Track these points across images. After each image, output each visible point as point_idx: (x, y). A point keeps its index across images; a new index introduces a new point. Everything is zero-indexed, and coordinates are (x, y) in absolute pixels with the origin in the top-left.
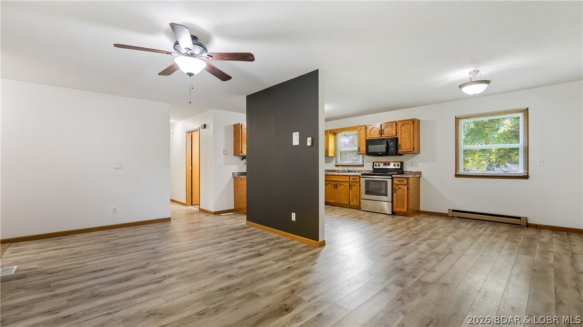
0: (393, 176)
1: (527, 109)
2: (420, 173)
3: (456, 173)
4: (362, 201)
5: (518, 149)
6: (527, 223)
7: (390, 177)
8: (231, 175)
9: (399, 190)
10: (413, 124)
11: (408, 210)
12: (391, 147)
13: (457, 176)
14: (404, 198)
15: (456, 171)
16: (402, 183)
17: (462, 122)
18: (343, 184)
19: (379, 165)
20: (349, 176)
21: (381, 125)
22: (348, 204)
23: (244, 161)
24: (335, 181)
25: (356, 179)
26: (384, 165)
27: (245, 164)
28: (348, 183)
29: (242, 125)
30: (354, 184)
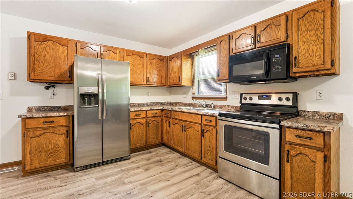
0: (283, 123)
4: (220, 161)
7: (277, 126)
8: (22, 112)
9: (300, 157)
10: (332, 6)
12: (277, 63)
16: (307, 142)
18: (193, 126)
19: (251, 99)
20: (202, 115)
21: (255, 27)
22: (200, 158)
23: (51, 90)
24: (184, 121)
25: (211, 121)
26: (259, 99)
27: (54, 94)
28: (200, 126)
29: (30, 35)
30: (208, 128)
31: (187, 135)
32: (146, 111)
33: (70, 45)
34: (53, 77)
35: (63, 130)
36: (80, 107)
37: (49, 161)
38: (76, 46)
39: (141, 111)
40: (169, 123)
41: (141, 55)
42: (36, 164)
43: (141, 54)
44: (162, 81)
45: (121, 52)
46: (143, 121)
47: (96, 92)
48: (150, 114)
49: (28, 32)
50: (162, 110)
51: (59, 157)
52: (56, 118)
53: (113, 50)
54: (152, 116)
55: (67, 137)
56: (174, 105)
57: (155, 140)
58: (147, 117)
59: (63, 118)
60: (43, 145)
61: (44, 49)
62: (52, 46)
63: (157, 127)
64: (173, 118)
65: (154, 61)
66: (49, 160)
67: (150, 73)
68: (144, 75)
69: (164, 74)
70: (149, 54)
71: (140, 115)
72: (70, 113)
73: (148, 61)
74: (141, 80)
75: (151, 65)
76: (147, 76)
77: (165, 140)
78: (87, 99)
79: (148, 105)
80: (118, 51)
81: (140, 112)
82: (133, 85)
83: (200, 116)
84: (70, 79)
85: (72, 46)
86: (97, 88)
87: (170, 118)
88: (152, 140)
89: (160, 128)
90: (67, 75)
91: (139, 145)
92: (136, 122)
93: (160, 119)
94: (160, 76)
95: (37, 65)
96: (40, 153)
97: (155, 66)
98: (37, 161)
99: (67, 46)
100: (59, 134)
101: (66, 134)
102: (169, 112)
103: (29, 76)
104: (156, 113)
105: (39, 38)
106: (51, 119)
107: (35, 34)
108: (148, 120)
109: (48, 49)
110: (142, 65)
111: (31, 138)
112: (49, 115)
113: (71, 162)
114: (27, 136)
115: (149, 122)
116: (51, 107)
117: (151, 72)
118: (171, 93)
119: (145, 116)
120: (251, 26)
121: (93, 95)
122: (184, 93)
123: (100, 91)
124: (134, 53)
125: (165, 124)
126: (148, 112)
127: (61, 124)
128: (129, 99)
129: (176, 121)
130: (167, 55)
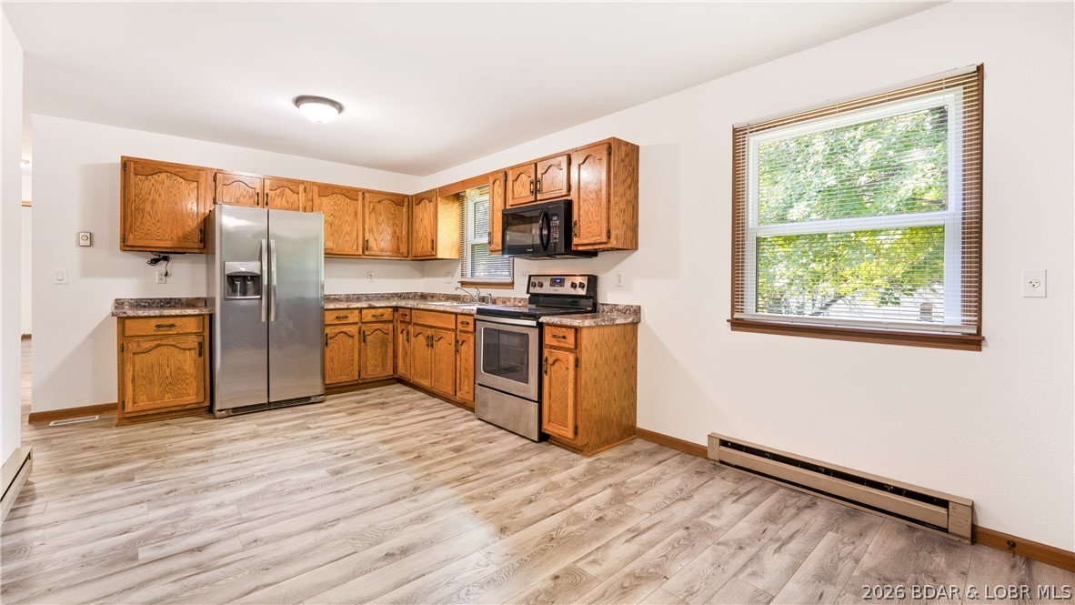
0: (543, 319)
1: (980, 69)
2: (637, 311)
3: (732, 315)
4: (479, 391)
5: (938, 230)
6: (974, 527)
7: (534, 323)
8: (109, 307)
9: (557, 364)
10: (610, 154)
11: (576, 433)
13: (737, 324)
14: (567, 393)
15: (733, 310)
16: (563, 343)
17: (754, 142)
18: (444, 335)
19: (541, 285)
20: (456, 314)
21: (536, 165)
22: (453, 393)
23: (162, 266)
24: (431, 327)
25: (468, 323)
26: (551, 285)
27: (166, 275)
28: (454, 334)
29: (126, 163)
30: (464, 337)
31: (435, 354)
32: (361, 310)
33: (202, 180)
34: (169, 242)
35: (193, 342)
36: (226, 299)
37: (166, 400)
38: (215, 181)
39: (348, 309)
40: (408, 333)
41: (350, 193)
42: (144, 404)
43: (352, 193)
44: (398, 248)
45: (308, 190)
46: (353, 330)
47: (258, 272)
48: (368, 315)
49: (122, 157)
50: (396, 309)
51: (185, 391)
52: (178, 319)
53: (292, 185)
54: (374, 319)
55: (200, 355)
56: (429, 298)
57: (379, 369)
58: (363, 323)
59: (193, 319)
60: (155, 369)
61: (153, 188)
62: (167, 183)
63: (384, 343)
64: (415, 324)
65: (380, 207)
66: (167, 396)
67: (371, 230)
68: (357, 236)
69: (404, 233)
70: (369, 191)
71: (346, 317)
72: (205, 311)
73: (367, 206)
74: (351, 245)
75: (373, 214)
76: (364, 237)
77: (401, 371)
78: (238, 283)
79: (368, 297)
80: (301, 188)
81: (346, 312)
82: (330, 255)
83: (454, 316)
84: (202, 245)
85: (207, 181)
86: (259, 263)
87: (409, 323)
88: (374, 369)
89: (390, 346)
90: (197, 237)
91: (344, 378)
92: (337, 331)
93: (391, 326)
94: (396, 237)
95: (140, 220)
96: (151, 382)
97: (383, 217)
98: (144, 398)
99: (198, 182)
100: (184, 349)
101: (198, 349)
102: (407, 312)
103: (124, 239)
104: (382, 315)
105: (143, 167)
106: (170, 321)
107: (137, 161)
108: (363, 329)
109: (160, 187)
110: (353, 215)
111: (134, 354)
112: (166, 312)
113: (207, 403)
114: (127, 350)
115: (367, 333)
116: (161, 299)
117: (375, 230)
118: (424, 274)
119: (357, 320)
120: (530, 163)
121: (251, 277)
122: (447, 274)
123: (265, 268)
124: (337, 190)
125: (401, 336)
126: (364, 311)
127: (189, 331)
128: (323, 288)
129: (418, 329)
130: (411, 192)
